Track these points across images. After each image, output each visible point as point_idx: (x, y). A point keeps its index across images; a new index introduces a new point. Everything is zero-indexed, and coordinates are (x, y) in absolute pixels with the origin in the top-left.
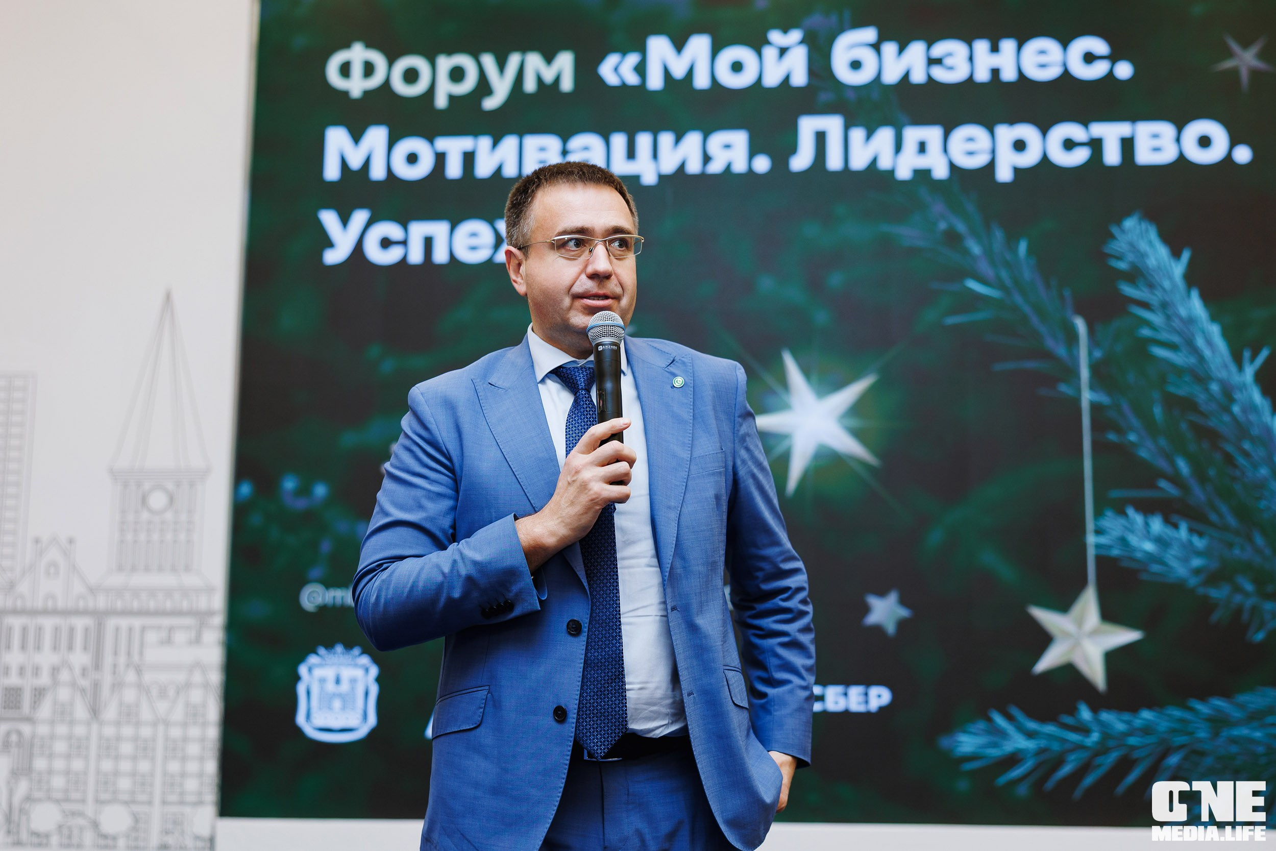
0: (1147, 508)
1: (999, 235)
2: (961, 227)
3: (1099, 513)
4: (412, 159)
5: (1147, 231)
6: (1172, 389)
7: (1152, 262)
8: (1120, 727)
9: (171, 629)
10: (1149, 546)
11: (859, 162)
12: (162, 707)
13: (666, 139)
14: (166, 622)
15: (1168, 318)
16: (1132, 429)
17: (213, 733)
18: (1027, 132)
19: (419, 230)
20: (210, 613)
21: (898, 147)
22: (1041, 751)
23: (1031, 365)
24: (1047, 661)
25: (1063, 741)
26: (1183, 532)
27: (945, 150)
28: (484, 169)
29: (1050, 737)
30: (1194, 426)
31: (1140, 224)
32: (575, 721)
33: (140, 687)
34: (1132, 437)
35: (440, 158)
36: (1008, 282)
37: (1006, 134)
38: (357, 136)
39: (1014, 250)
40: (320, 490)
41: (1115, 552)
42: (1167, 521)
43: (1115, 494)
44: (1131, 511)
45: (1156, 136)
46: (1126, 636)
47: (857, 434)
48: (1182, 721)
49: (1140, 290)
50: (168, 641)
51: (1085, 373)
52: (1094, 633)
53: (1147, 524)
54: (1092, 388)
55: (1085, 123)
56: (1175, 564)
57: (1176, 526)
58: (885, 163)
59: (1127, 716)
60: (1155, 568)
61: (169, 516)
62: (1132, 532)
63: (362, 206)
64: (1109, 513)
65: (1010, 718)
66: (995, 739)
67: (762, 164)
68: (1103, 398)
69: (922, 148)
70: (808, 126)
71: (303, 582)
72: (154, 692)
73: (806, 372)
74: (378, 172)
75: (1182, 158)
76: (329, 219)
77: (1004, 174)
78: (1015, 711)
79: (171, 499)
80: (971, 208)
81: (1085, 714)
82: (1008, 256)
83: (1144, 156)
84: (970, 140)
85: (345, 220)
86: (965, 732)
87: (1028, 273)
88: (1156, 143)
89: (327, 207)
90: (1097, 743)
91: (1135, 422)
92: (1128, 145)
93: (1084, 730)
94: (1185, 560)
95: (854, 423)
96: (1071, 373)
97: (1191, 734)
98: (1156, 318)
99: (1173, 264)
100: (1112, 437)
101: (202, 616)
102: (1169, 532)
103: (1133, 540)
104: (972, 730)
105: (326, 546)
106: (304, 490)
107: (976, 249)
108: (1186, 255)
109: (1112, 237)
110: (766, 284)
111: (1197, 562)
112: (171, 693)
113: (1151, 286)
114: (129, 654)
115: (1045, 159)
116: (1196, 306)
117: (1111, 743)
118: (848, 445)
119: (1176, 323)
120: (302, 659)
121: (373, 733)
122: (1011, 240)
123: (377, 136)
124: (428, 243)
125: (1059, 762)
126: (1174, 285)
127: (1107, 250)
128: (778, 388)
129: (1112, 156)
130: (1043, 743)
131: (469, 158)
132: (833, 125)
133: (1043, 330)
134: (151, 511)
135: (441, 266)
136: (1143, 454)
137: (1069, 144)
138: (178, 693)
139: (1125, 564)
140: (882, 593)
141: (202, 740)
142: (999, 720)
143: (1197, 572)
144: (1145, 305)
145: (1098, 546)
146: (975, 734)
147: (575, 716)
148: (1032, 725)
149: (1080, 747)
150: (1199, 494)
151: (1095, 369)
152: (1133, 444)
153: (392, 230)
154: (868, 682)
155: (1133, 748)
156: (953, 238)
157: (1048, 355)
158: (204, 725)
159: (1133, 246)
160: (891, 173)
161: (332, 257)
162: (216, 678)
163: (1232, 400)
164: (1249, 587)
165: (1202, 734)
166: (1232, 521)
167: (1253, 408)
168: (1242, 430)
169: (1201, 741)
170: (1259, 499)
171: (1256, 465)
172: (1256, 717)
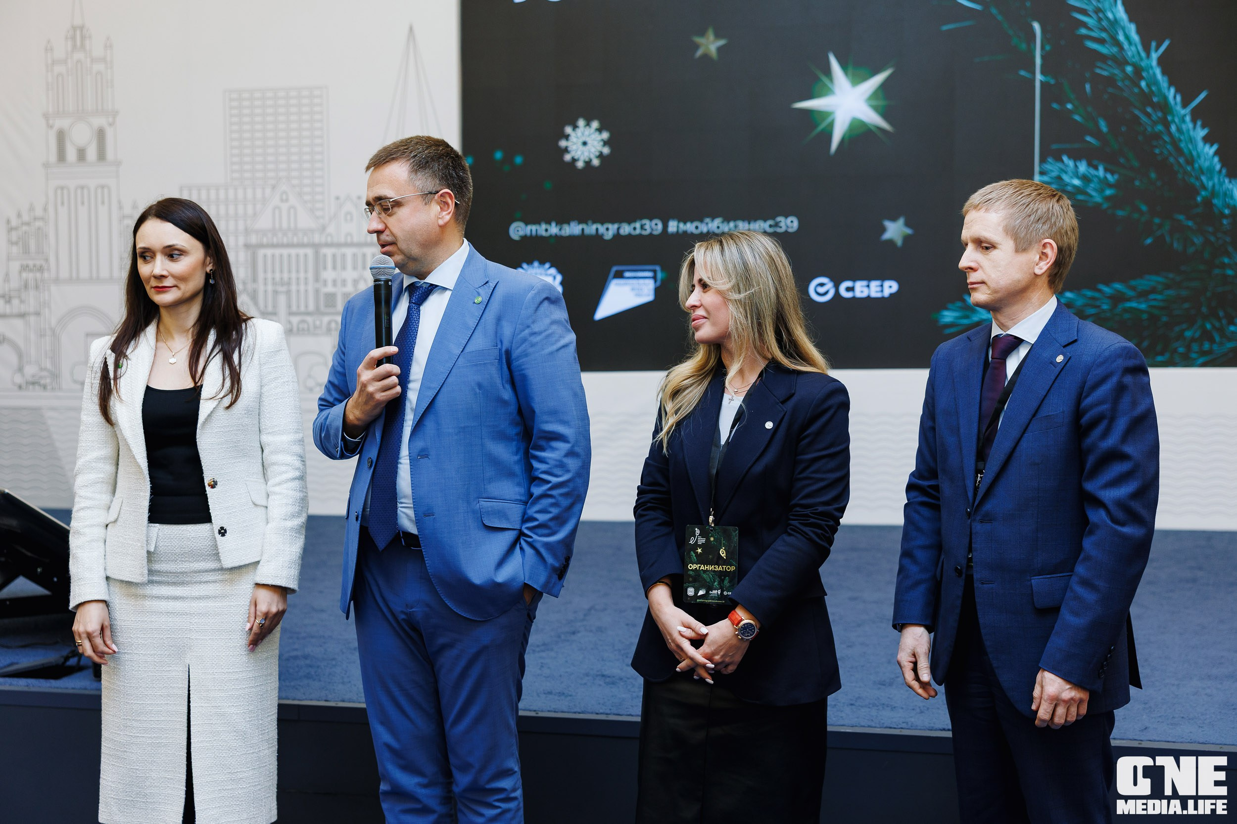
0: (1076, 156)
3: (1043, 160)
6: (1098, 71)
10: (1076, 182)
15: (1100, 20)
16: (1070, 101)
23: (999, 57)
26: (1101, 172)
34: (1069, 106)
40: (519, 160)
42: (1090, 164)
43: (1055, 146)
44: (1065, 158)
47: (876, 109)
48: (1093, 298)
51: (1038, 61)
53: (1076, 166)
54: (1043, 72)
56: (1093, 193)
57: (1096, 168)
62: (1066, 173)
64: (1050, 160)
66: (967, 313)
68: (1050, 80)
71: (511, 221)
73: (845, 67)
86: (946, 309)
91: (1072, 96)
94: (1101, 191)
95: (875, 103)
96: (1030, 63)
97: (1099, 307)
98: (1091, 21)
100: (1055, 106)
102: (1091, 171)
103: (1066, 178)
104: (951, 307)
106: (508, 159)
111: (1109, 192)
116: (1120, 10)
118: (873, 118)
119: (1105, 23)
128: (825, 79)
133: (1010, 32)
136: (1077, 118)
140: (894, 219)
143: (1108, 199)
144: (1082, 11)
146: (954, 310)
150: (1114, 145)
152: (1070, 111)
154: (883, 278)
157: (1013, 50)
163: (1142, 78)
164: (1144, 208)
165: (1105, 307)
166: (1136, 164)
167: (1156, 82)
168: (1146, 98)
169: (1104, 311)
170: (1156, 147)
171: (1155, 123)
172: (1143, 295)
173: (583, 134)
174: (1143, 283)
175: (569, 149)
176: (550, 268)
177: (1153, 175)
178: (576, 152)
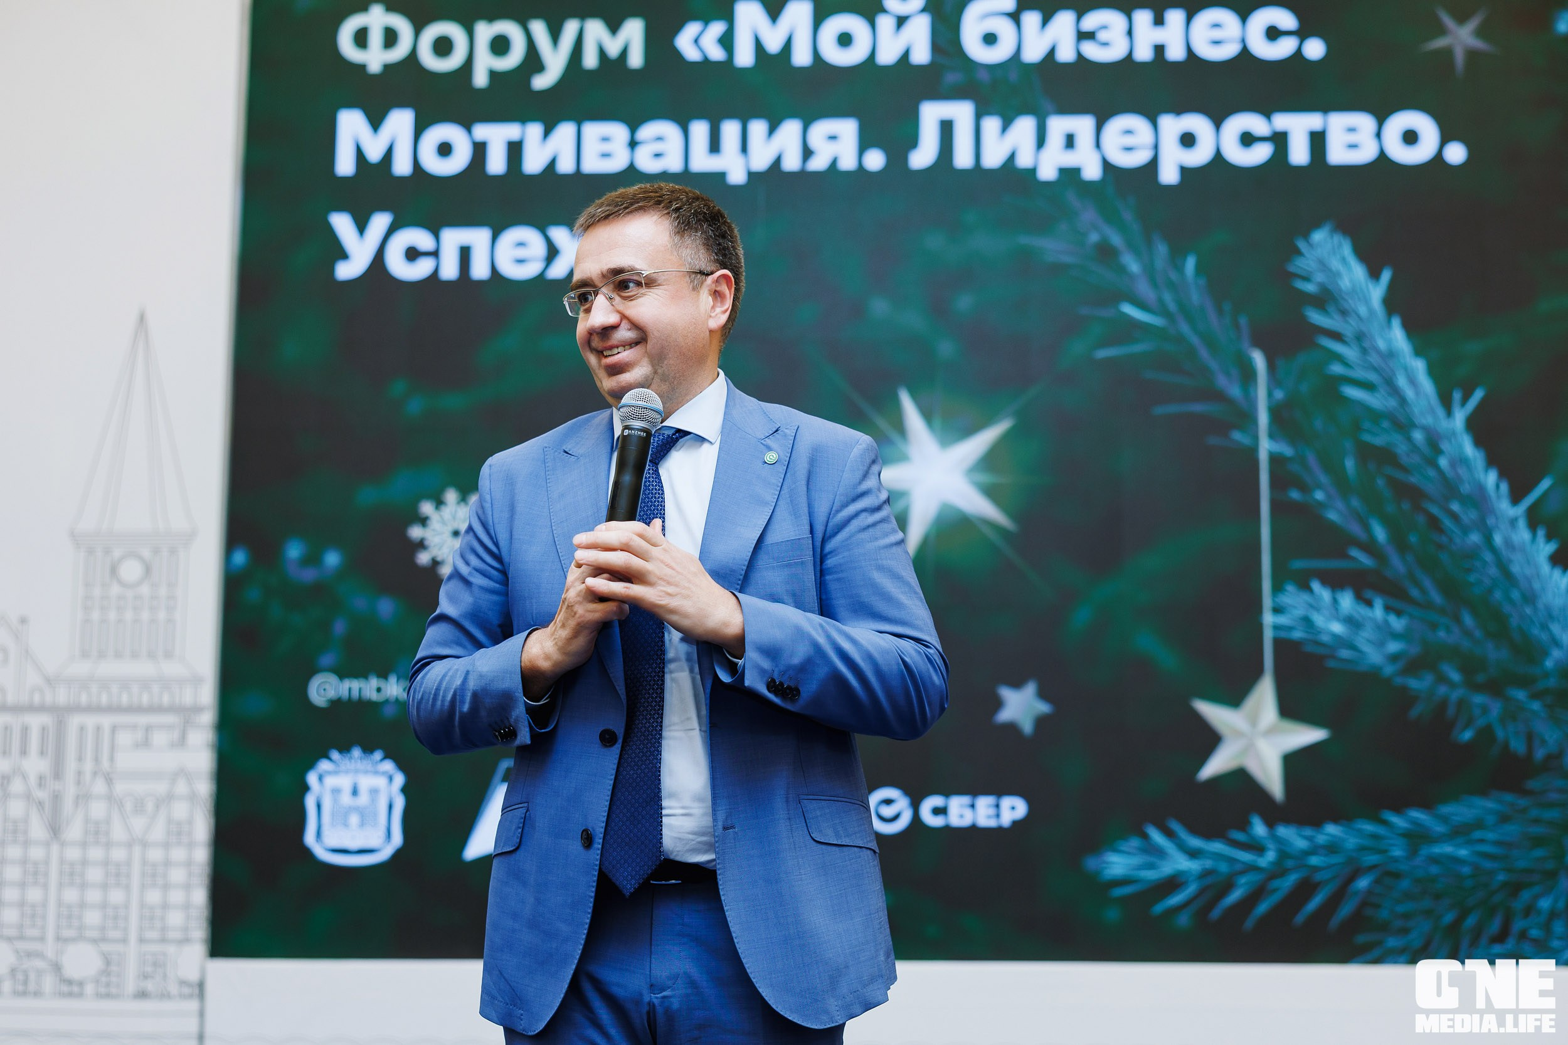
0: (1335, 581)
1: (1162, 249)
2: (1116, 240)
3: (1277, 588)
4: (445, 150)
5: (1340, 246)
6: (1367, 438)
7: (1345, 283)
8: (1301, 844)
9: (148, 729)
10: (1337, 628)
11: (993, 158)
12: (138, 824)
13: (758, 128)
14: (143, 720)
15: (1364, 351)
16: (1319, 486)
17: (202, 855)
18: (1198, 123)
19: (453, 238)
20: (197, 709)
21: (1041, 140)
22: (1206, 873)
23: (1198, 408)
24: (1215, 766)
25: (1232, 860)
26: (1378, 612)
27: (1098, 145)
28: (533, 163)
29: (1218, 856)
30: (1393, 483)
31: (1332, 237)
32: (600, 846)
33: (110, 798)
34: (1319, 495)
35: (480, 150)
36: (1172, 306)
37: (1172, 125)
38: (376, 122)
39: (1180, 269)
40: (332, 559)
41: (1297, 635)
42: (1359, 598)
43: (1298, 564)
44: (1316, 586)
45: (1352, 130)
46: (1308, 736)
47: (990, 492)
48: (1375, 837)
49: (1332, 318)
50: (146, 744)
51: (1263, 418)
52: (1271, 732)
53: (1335, 601)
54: (1271, 436)
55: (1267, 114)
56: (1367, 649)
57: (1369, 603)
58: (1024, 160)
59: (1308, 831)
60: (1344, 653)
61: (145, 590)
62: (1317, 609)
63: (382, 208)
64: (1290, 588)
65: (1169, 834)
66: (1152, 859)
67: (875, 160)
68: (1285, 449)
69: (1070, 141)
70: (931, 113)
71: (312, 671)
72: (129, 806)
73: (927, 415)
74: (402, 166)
75: (1382, 156)
76: (342, 223)
77: (1169, 175)
78: (1175, 826)
79: (148, 570)
80: (1128, 216)
81: (1259, 828)
82: (1174, 276)
83: (1338, 154)
84: (1129, 132)
85: (361, 226)
86: (1116, 851)
87: (1196, 297)
88: (1352, 138)
89: (340, 209)
90: (1273, 863)
91: (1323, 479)
92: (1318, 140)
93: (1257, 848)
94: (1380, 644)
95: (986, 478)
96: (1246, 418)
97: (1385, 851)
98: (1349, 352)
99: (1371, 286)
100: (1295, 495)
101: (187, 713)
102: (1363, 611)
103: (1319, 620)
104: (1123, 848)
105: (340, 627)
106: (312, 559)
107: (1134, 266)
108: (1386, 275)
109: (1298, 252)
110: (879, 307)
111: (1394, 647)
112: (150, 806)
113: (1344, 313)
114: (97, 760)
115: (1218, 157)
116: (1397, 336)
117: (1290, 863)
118: (978, 506)
119: (1374, 359)
120: (311, 765)
121: (398, 855)
122: (1177, 255)
123: (401, 121)
124: (465, 254)
125: (1227, 886)
126: (1371, 312)
127: (1291, 268)
128: (894, 435)
129: (1299, 154)
130: (1208, 864)
131: (515, 150)
132: (961, 112)
133: (1213, 365)
134: (121, 583)
135: (480, 283)
136: (1332, 516)
137: (1248, 140)
138: (157, 807)
139: (1309, 648)
140: (1017, 684)
141: (189, 863)
142: (1156, 836)
143: (1394, 658)
144: (1337, 336)
145: (1276, 627)
146: (1128, 853)
147: (601, 841)
148: (1195, 842)
149: (1252, 868)
150: (1398, 565)
151: (1278, 414)
152: (1320, 504)
153: (421, 238)
154: (999, 790)
155: (1316, 869)
156: (1106, 253)
157: (1219, 396)
158: (191, 845)
159: (1323, 266)
160: (1033, 171)
161: (346, 271)
162: (205, 788)
163: (1438, 451)
164: (1455, 676)
165: (1397, 852)
166: (1437, 597)
167: (1463, 461)
168: (1450, 488)
169: (1395, 860)
170: (1469, 571)
171: (1466, 530)
172: (1460, 832)
173: (454, 518)
174: (1460, 811)
175: (426, 543)
176: (382, 760)
177: (1468, 620)
178: (439, 549)
